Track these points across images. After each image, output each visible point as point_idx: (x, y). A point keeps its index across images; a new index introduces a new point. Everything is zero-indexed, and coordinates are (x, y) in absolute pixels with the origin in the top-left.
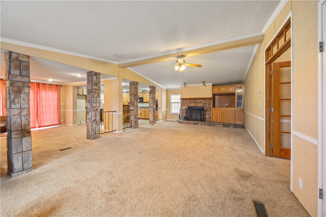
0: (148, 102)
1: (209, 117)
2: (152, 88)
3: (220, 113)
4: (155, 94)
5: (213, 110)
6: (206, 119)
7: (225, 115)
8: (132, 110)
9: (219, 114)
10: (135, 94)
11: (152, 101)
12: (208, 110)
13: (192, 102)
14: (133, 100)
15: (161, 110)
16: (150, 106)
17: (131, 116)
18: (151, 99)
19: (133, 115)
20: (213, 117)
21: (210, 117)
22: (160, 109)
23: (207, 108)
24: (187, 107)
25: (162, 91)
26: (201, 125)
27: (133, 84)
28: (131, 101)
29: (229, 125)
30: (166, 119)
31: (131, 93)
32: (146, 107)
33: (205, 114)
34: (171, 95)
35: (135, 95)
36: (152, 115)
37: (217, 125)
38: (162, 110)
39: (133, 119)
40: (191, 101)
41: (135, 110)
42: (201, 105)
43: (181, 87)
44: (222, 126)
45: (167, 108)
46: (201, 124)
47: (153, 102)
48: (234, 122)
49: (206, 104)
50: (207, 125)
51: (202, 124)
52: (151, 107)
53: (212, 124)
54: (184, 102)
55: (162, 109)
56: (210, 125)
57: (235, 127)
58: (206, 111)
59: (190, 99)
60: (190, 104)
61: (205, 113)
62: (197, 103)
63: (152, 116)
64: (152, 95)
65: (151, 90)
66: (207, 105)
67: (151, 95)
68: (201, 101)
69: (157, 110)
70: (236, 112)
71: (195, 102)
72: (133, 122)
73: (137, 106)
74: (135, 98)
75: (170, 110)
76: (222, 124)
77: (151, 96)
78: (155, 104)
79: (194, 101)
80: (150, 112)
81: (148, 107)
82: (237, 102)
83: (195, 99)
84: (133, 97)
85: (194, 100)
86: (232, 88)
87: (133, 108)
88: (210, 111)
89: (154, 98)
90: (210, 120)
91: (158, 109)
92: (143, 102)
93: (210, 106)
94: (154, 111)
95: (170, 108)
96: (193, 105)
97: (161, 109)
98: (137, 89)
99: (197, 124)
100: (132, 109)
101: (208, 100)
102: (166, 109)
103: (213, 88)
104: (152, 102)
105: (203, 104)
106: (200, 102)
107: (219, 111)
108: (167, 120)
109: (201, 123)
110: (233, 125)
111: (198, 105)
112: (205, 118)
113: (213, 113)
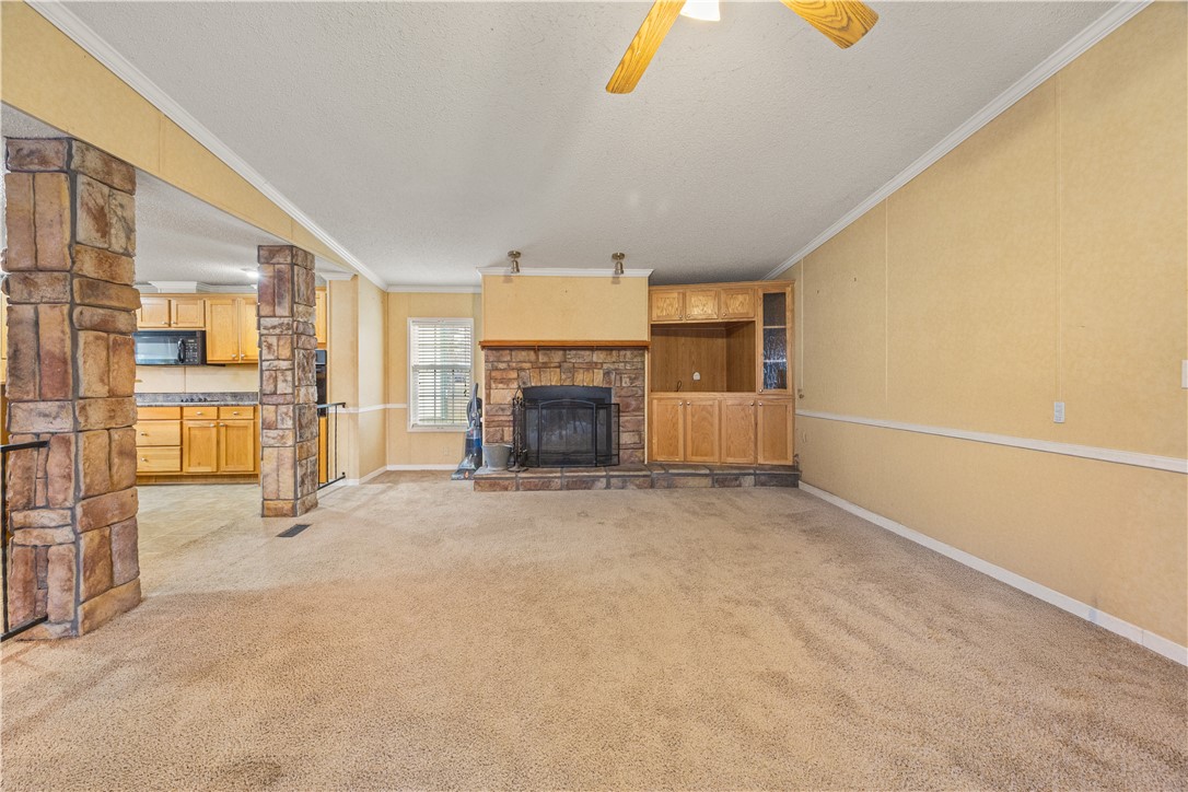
0: (249, 365)
1: (636, 439)
2: (283, 261)
3: (689, 418)
4: (310, 303)
5: (655, 402)
6: (621, 452)
7: (712, 425)
8: (40, 445)
9: (681, 421)
10: (89, 267)
11: (286, 353)
12: (628, 405)
13: (545, 366)
14: (54, 331)
15: (354, 417)
16: (269, 388)
17: (29, 505)
18: (273, 340)
19: (62, 492)
20: (655, 441)
21: (641, 439)
22: (344, 405)
23: (623, 393)
24: (520, 394)
25: (356, 292)
26: (608, 486)
27: (59, 163)
28: (27, 350)
29: (737, 477)
30: (384, 464)
31: (26, 263)
32: (235, 395)
33: (614, 427)
34: (410, 320)
35: (91, 285)
36: (288, 453)
37: (683, 480)
38: (361, 410)
39: (66, 534)
40: (542, 358)
41: (93, 447)
42: (597, 379)
43: (484, 276)
44: (708, 481)
45: (386, 398)
46: (604, 480)
47: (292, 358)
48: (752, 458)
49: (619, 373)
50: (640, 487)
51: (613, 481)
52: (274, 399)
53: (659, 476)
54: (502, 366)
55: (356, 405)
56: (652, 486)
57: (763, 484)
58: (619, 411)
59: (537, 348)
60: (534, 373)
61: (614, 420)
62: (573, 370)
63: (288, 462)
64: (283, 310)
65: (279, 276)
66: (626, 382)
67: (279, 311)
68: (597, 357)
69: (323, 413)
70: (760, 410)
71: (566, 365)
72: (56, 576)
73: (119, 399)
74: (91, 315)
75: (406, 411)
76: (706, 475)
77: (275, 321)
78: (312, 376)
79: (557, 356)
80: (272, 433)
81: (246, 395)
82: (765, 364)
83: (565, 348)
84: (54, 303)
85: (561, 353)
86: (741, 298)
87: (64, 424)
88: (640, 409)
89: (298, 333)
90: (639, 453)
91: (331, 410)
92: (204, 362)
93: (637, 383)
94: (300, 426)
95: (406, 399)
96: (551, 379)
97: (350, 409)
98: (117, 231)
99: (586, 484)
100: (41, 427)
101: (628, 353)
102: (381, 407)
103: (655, 296)
104: (284, 365)
105: (607, 374)
106: (591, 366)
107: (680, 409)
108: (389, 468)
109: (608, 478)
110: (755, 474)
111: (583, 379)
112: (614, 446)
113: (655, 417)
